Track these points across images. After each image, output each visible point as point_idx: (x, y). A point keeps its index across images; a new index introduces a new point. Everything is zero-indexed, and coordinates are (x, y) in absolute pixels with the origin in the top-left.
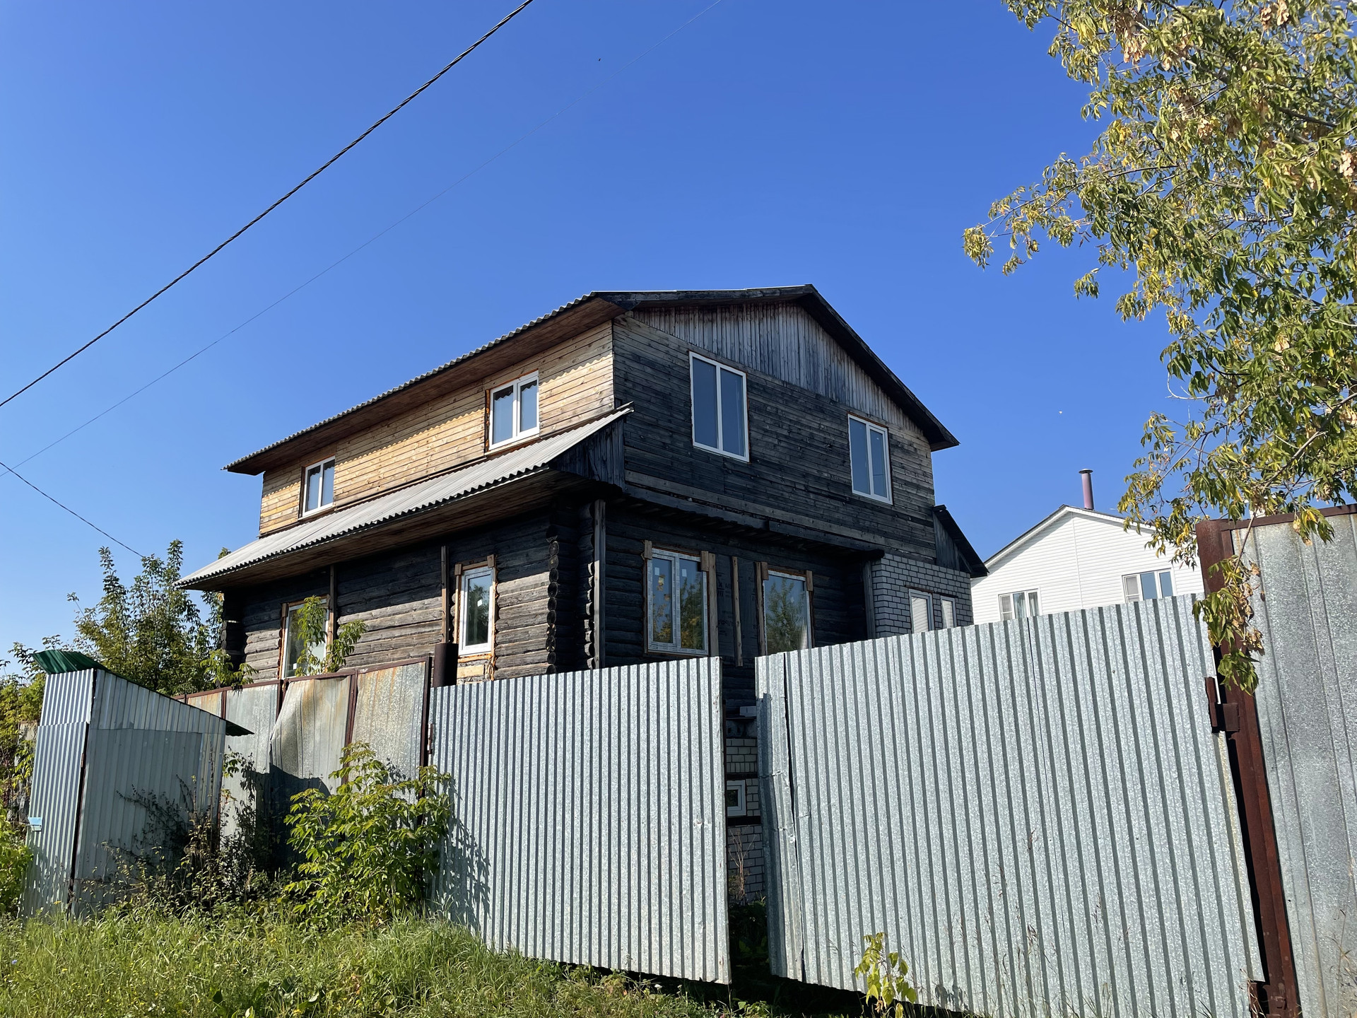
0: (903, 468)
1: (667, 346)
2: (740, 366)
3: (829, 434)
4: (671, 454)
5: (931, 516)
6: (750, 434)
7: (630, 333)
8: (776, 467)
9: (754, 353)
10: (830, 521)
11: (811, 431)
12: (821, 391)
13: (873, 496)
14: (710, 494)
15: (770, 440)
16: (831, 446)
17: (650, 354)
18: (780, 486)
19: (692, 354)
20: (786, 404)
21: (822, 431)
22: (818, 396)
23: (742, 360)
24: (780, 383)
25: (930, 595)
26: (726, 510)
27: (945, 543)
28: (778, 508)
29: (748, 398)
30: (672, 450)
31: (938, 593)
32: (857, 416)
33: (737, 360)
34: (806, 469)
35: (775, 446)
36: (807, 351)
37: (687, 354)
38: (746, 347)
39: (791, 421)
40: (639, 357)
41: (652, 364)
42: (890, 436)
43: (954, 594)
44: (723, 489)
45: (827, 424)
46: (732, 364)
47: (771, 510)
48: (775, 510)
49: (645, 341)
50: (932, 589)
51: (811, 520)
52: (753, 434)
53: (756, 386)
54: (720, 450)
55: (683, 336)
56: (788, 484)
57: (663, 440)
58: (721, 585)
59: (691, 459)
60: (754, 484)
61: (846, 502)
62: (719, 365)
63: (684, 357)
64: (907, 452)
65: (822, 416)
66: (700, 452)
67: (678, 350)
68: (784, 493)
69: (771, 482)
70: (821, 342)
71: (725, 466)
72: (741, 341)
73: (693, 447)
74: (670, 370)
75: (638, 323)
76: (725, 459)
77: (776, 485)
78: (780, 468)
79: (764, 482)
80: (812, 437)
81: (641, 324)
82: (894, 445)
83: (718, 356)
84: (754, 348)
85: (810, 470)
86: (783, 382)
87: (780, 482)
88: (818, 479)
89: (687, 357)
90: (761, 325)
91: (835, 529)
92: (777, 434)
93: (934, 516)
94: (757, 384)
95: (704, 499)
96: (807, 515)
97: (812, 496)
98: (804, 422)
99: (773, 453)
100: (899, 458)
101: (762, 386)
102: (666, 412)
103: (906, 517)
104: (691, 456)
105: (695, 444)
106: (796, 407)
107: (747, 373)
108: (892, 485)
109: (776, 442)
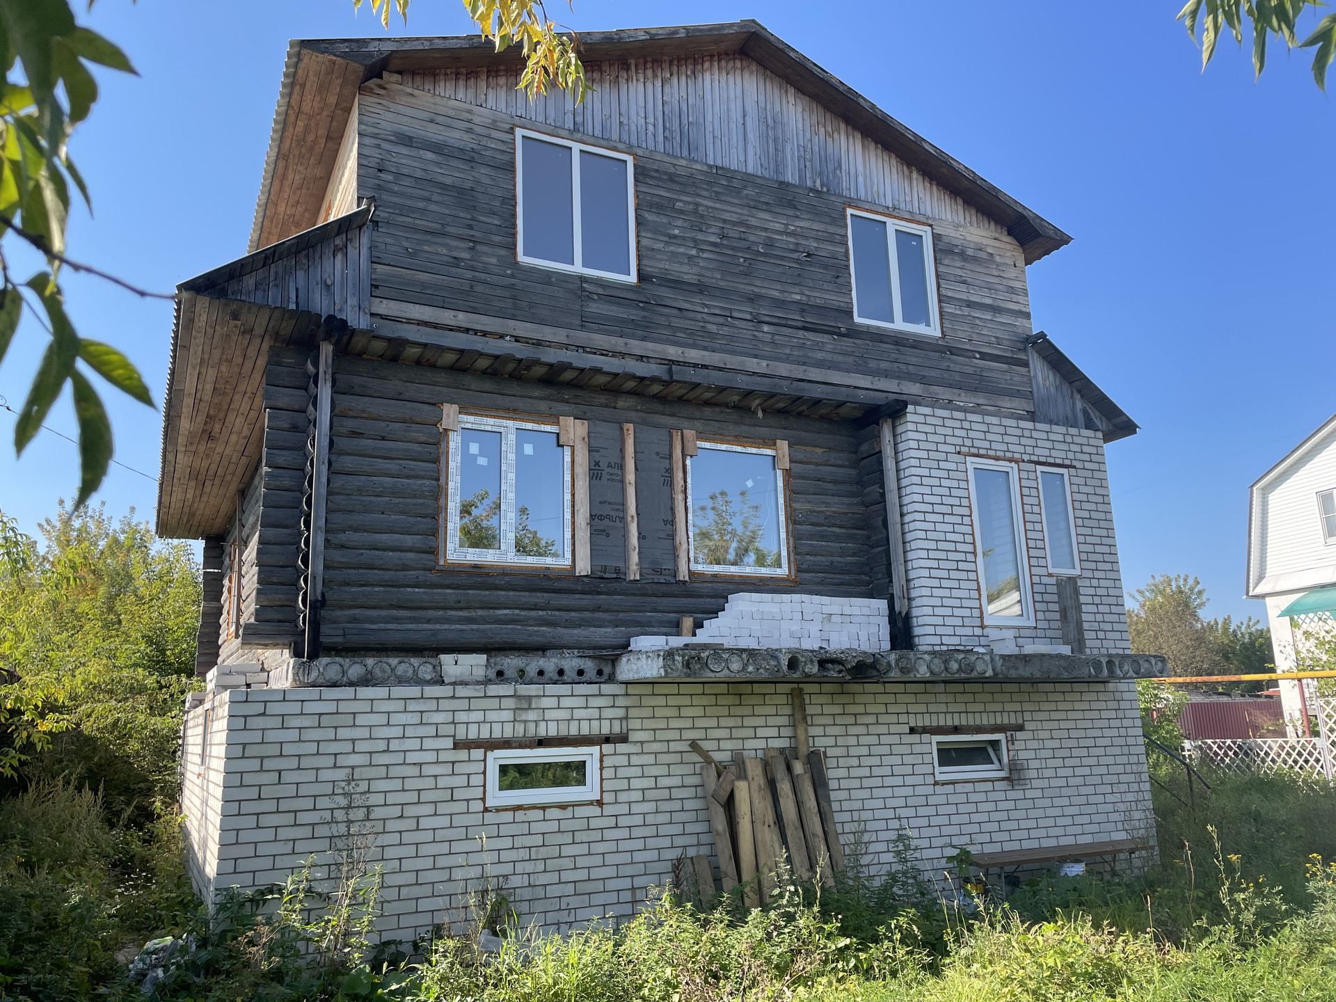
0: (964, 282)
1: (469, 121)
2: (621, 146)
3: (806, 238)
4: (469, 274)
5: (1025, 350)
6: (638, 242)
7: (391, 105)
8: (694, 289)
9: (651, 128)
10: (804, 364)
11: (769, 235)
12: (791, 177)
13: (899, 325)
14: (547, 329)
15: (681, 250)
16: (809, 255)
17: (435, 133)
18: (699, 316)
19: (519, 132)
20: (717, 197)
21: (793, 234)
22: (783, 185)
23: (625, 137)
24: (705, 168)
25: (1013, 464)
26: (585, 352)
27: (1052, 390)
28: (695, 346)
29: (636, 191)
30: (473, 269)
31: (1031, 462)
32: (867, 211)
33: (615, 137)
34: (756, 290)
35: (690, 257)
36: (763, 120)
37: (511, 131)
38: (634, 118)
39: (725, 221)
40: (411, 138)
41: (437, 148)
42: (936, 238)
43: (1067, 462)
44: (579, 322)
45: (802, 224)
46: (604, 143)
47: (680, 350)
48: (686, 350)
49: (426, 116)
50: (1017, 456)
51: (764, 363)
52: (645, 242)
53: (654, 174)
54: (577, 267)
55: (502, 106)
56: (717, 312)
57: (455, 254)
58: (597, 464)
59: (513, 281)
60: (643, 313)
61: (840, 335)
62: (576, 147)
63: (506, 137)
64: (975, 259)
65: (791, 212)
66: (533, 270)
67: (494, 125)
68: (707, 325)
69: (680, 309)
70: (792, 108)
71: (583, 290)
72: (623, 110)
73: (517, 263)
74: (473, 155)
75: (410, 90)
76: (583, 279)
77: (691, 315)
78: (700, 288)
79: (666, 311)
80: (770, 244)
81: (416, 92)
82: (943, 249)
83: (576, 132)
84: (651, 120)
85: (764, 291)
86: (710, 167)
87: (701, 309)
88: (779, 304)
89: (511, 136)
90: (667, 89)
91: (814, 374)
92: (694, 240)
93: (1030, 350)
94: (657, 171)
95: (539, 336)
96: (756, 356)
97: (766, 328)
98: (753, 222)
99: (685, 269)
100: (954, 267)
101: (666, 173)
102: (462, 215)
103: (971, 354)
104: (512, 276)
105: (522, 258)
106: (737, 202)
107: (635, 156)
108: (941, 308)
109: (694, 252)
